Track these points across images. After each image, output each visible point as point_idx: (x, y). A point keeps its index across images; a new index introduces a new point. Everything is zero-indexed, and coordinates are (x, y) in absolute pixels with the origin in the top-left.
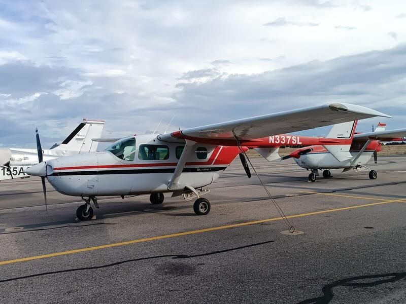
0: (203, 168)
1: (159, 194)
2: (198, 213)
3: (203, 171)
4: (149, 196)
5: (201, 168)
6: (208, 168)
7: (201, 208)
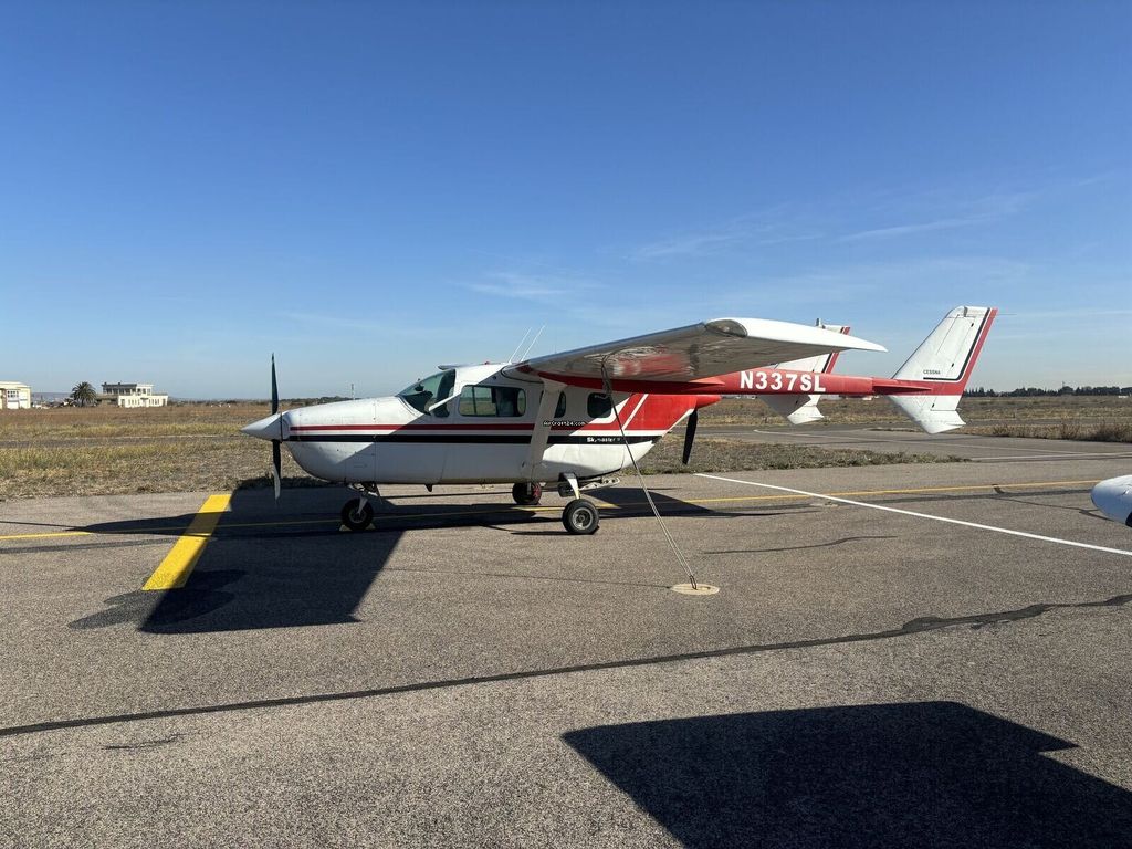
0: (601, 437)
1: (530, 485)
2: (571, 531)
3: (598, 443)
4: (509, 487)
5: (595, 437)
6: (611, 437)
7: (579, 520)
